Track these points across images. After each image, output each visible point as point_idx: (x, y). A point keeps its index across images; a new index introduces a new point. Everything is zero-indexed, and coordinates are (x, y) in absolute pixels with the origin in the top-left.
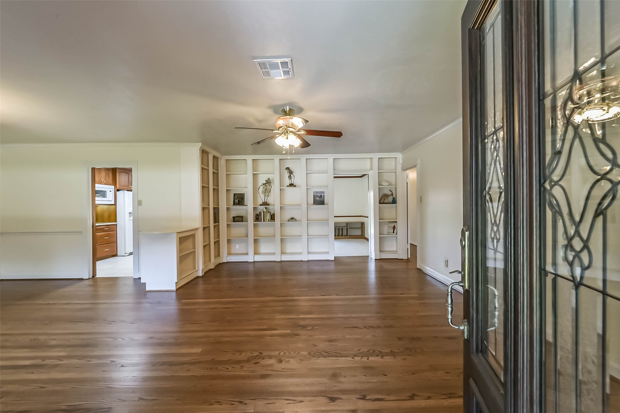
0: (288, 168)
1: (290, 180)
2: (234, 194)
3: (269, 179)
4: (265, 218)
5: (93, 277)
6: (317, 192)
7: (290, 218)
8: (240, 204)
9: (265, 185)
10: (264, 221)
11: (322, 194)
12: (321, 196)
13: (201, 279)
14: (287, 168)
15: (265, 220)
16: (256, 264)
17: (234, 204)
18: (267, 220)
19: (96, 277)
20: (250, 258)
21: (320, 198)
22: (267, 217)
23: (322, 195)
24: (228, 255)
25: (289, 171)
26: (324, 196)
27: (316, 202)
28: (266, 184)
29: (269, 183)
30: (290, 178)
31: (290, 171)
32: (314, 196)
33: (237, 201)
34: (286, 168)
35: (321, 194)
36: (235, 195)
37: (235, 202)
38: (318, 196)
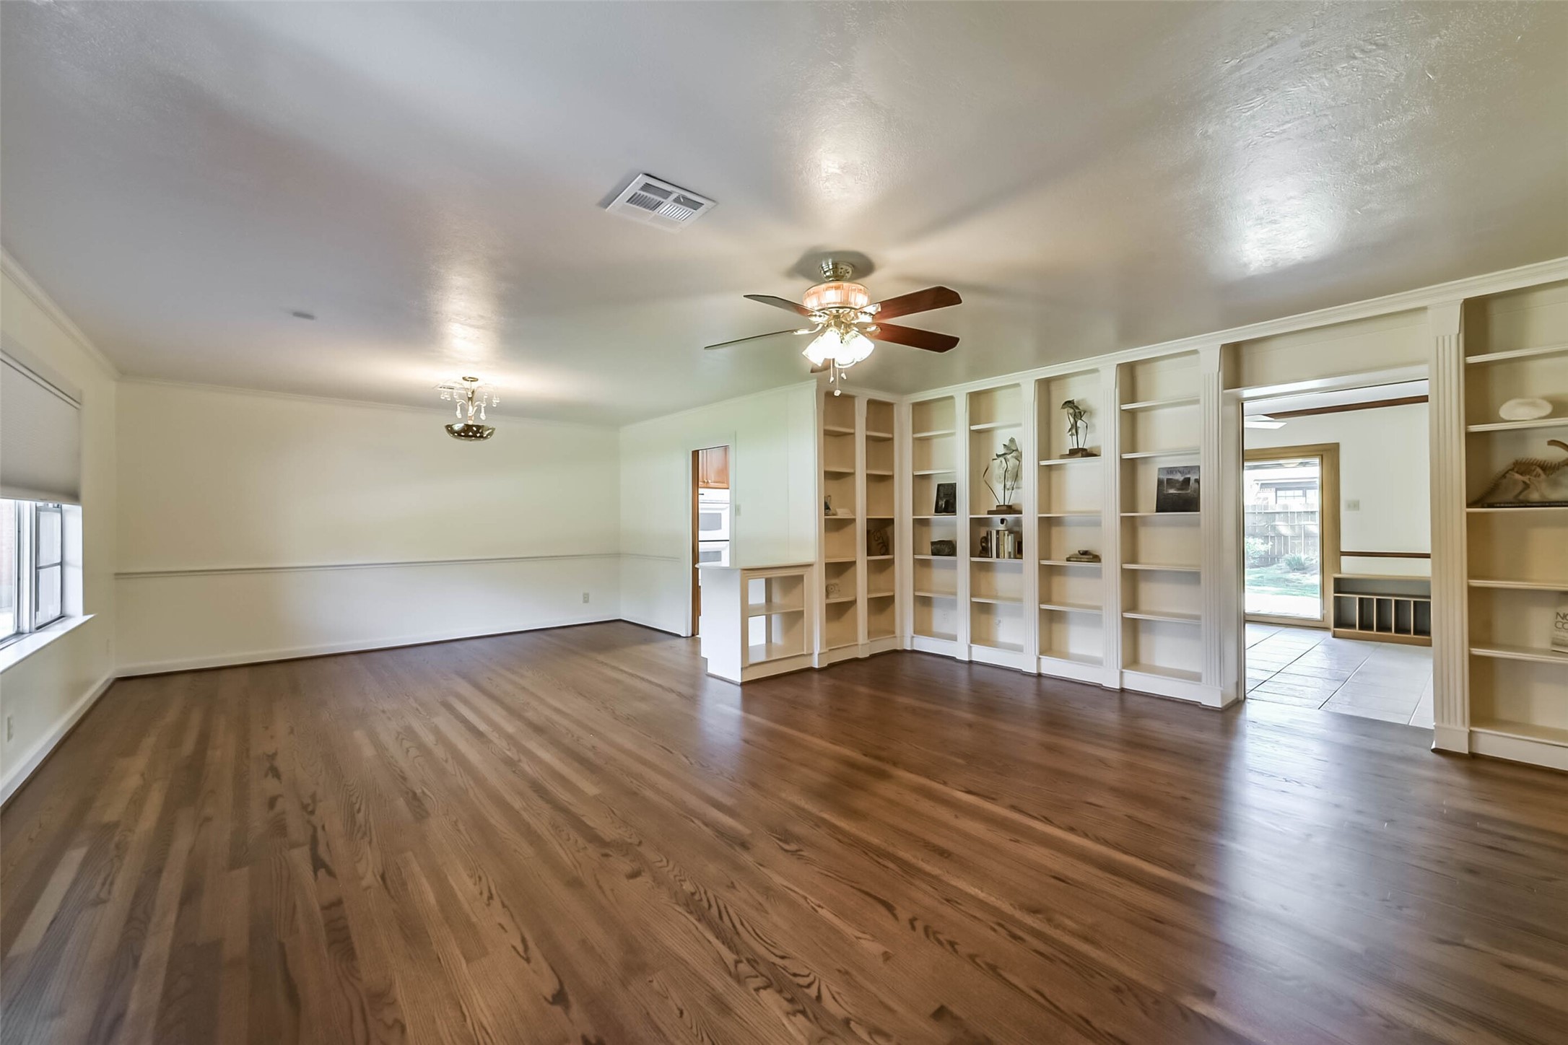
0: (1069, 403)
1: (1075, 437)
2: (939, 485)
3: (1012, 440)
4: (1001, 547)
5: (693, 635)
6: (1171, 470)
7: (1077, 552)
8: (950, 509)
9: (1005, 459)
10: (998, 556)
11: (1189, 473)
12: (1187, 481)
13: (816, 676)
14: (1066, 402)
15: (1001, 555)
16: (976, 668)
17: (938, 510)
18: (1006, 555)
19: (697, 636)
20: (960, 650)
21: (1179, 489)
22: (1006, 547)
23: (1189, 479)
24: (915, 633)
25: (1071, 411)
26: (1198, 481)
27: (1165, 504)
28: (1005, 454)
29: (1014, 451)
30: (1074, 431)
31: (1077, 411)
32: (1160, 482)
33: (942, 503)
34: (1063, 402)
35: (1188, 476)
36: (941, 488)
37: (940, 503)
38: (1177, 481)
